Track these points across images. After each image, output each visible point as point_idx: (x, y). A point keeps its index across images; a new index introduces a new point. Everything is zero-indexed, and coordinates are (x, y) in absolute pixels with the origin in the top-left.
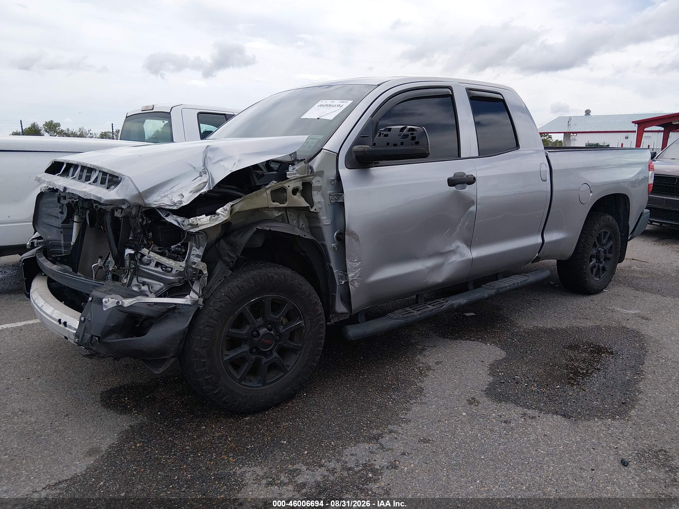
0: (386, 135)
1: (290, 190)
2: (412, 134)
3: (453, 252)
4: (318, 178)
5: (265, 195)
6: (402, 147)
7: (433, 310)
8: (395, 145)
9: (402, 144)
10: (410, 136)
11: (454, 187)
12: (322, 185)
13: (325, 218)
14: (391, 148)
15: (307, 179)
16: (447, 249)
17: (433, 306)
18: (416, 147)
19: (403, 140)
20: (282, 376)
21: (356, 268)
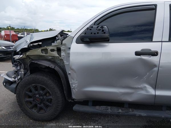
0: (90, 29)
1: (49, 50)
2: (102, 29)
3: (141, 89)
4: (64, 46)
5: (39, 50)
6: (98, 35)
7: (120, 112)
8: (95, 34)
9: (98, 33)
10: (101, 30)
11: (140, 56)
12: (65, 49)
13: (66, 62)
14: (93, 35)
15: (59, 46)
16: (137, 86)
17: (122, 111)
18: (104, 35)
19: (98, 32)
20: (44, 113)
21: (76, 83)
